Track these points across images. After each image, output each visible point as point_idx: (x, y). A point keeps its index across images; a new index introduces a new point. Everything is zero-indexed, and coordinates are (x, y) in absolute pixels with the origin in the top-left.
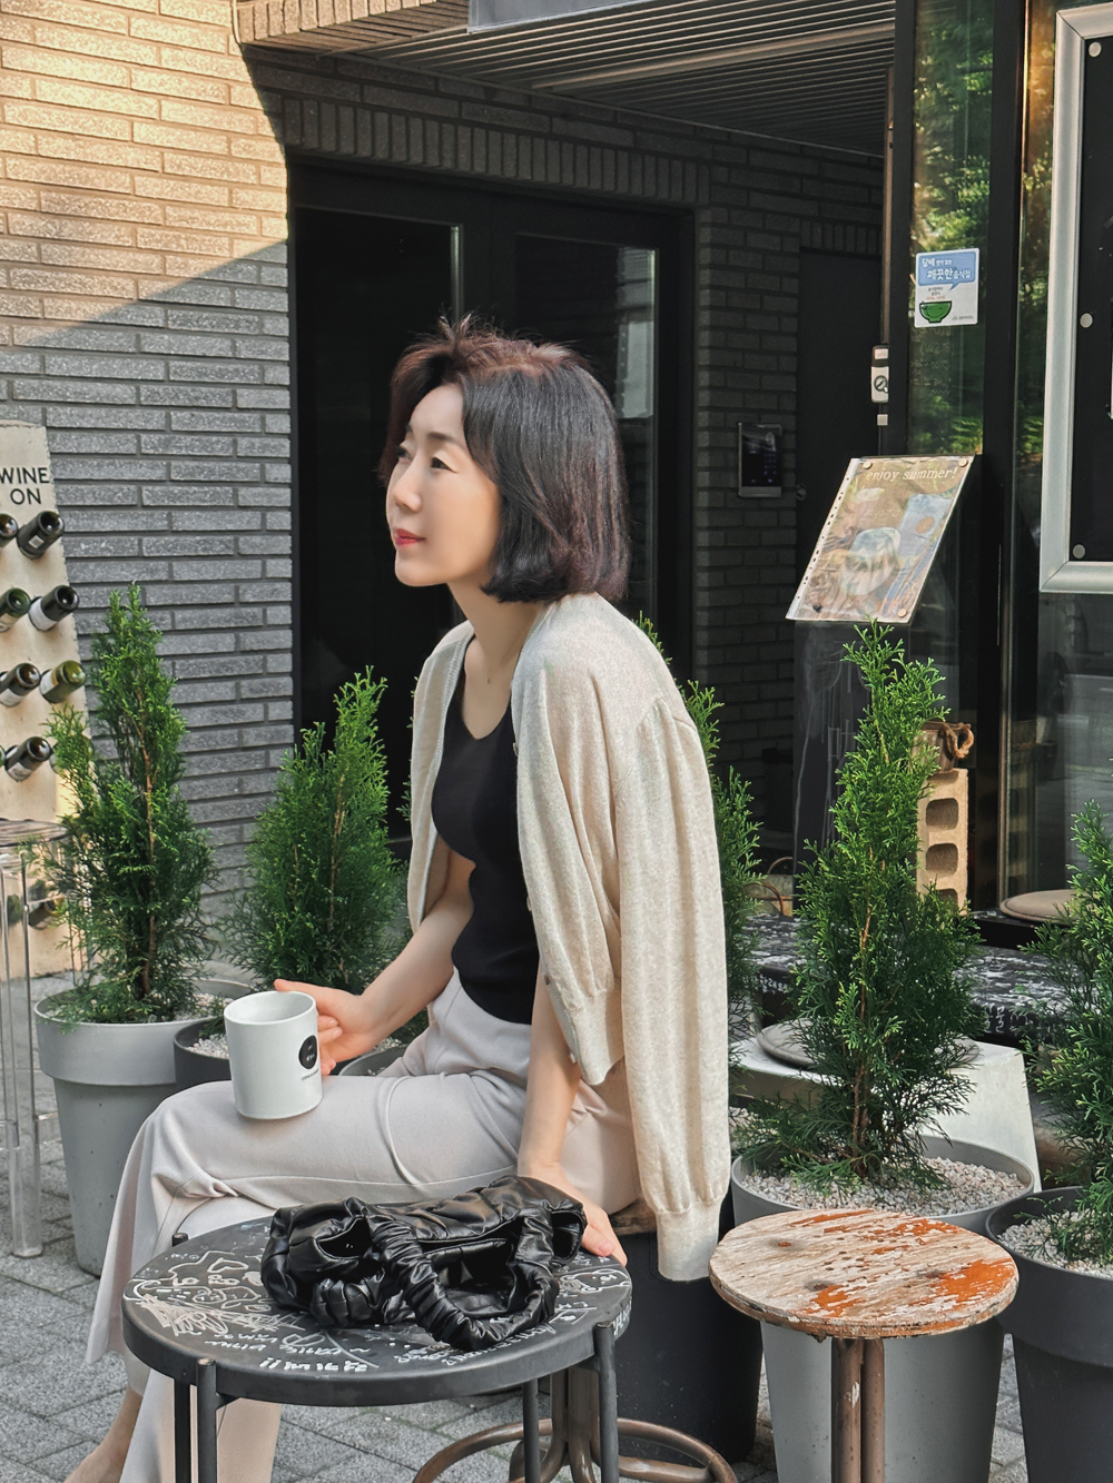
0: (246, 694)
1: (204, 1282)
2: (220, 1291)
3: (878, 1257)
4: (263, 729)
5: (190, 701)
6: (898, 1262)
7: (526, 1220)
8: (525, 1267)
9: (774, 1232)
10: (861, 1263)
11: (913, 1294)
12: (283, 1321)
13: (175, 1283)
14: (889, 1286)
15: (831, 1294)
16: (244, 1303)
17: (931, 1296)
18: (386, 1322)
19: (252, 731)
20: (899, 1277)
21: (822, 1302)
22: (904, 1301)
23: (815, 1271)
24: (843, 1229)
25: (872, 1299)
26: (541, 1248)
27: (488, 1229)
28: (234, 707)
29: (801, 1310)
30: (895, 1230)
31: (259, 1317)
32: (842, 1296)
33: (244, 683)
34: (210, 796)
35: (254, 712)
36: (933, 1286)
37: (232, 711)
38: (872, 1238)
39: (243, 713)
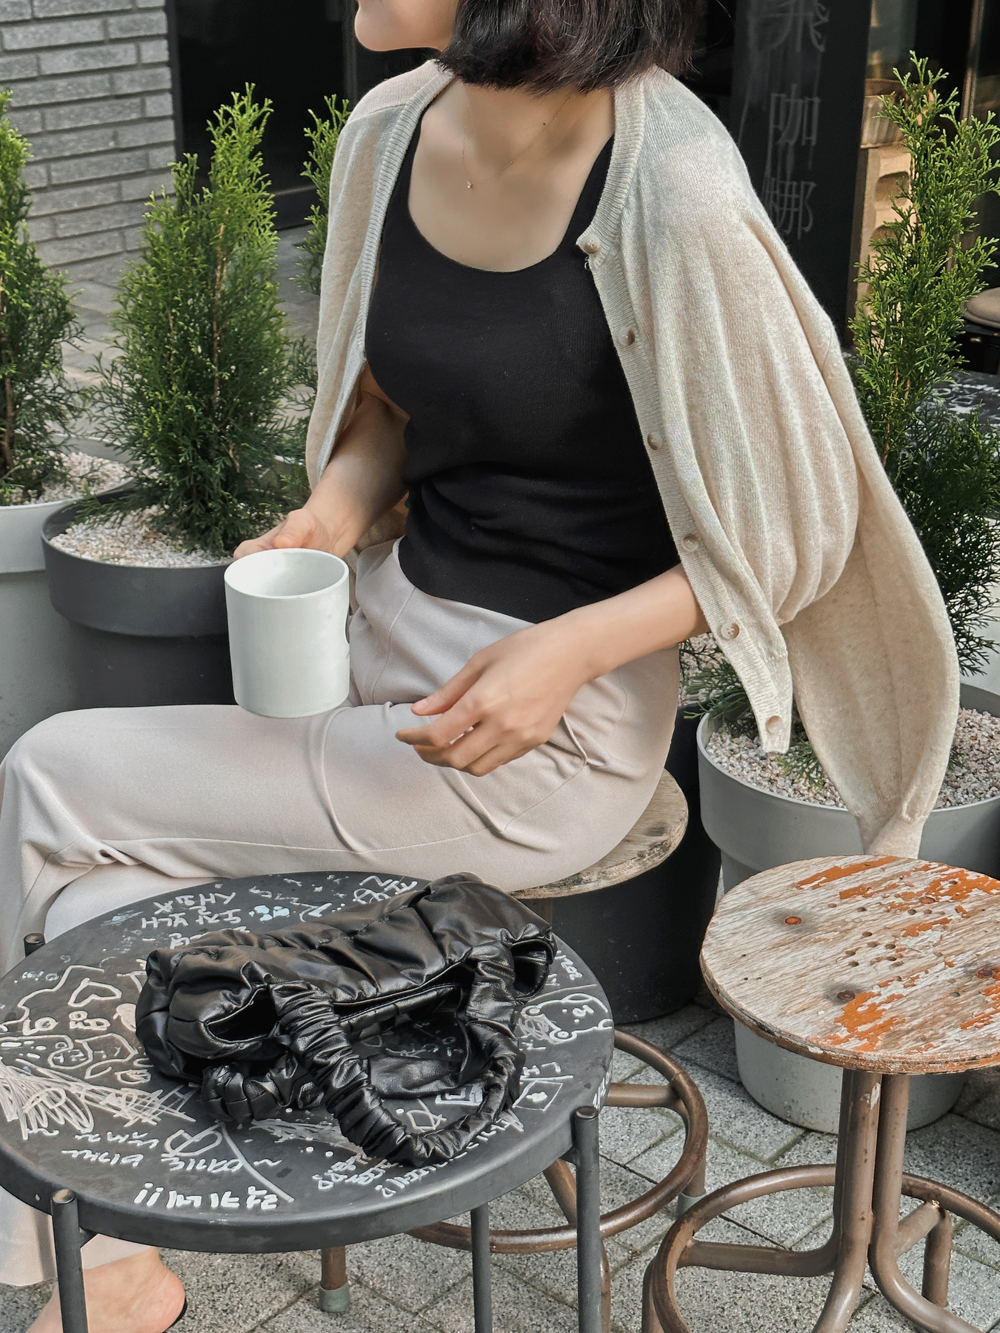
0: (115, 34)
1: (63, 1028)
2: (84, 1043)
3: (911, 942)
4: (136, 74)
5: (54, 43)
6: (938, 948)
7: (480, 966)
8: (480, 1030)
9: (778, 899)
10: (892, 953)
11: (964, 1007)
12: (166, 1104)
13: (26, 1031)
14: (932, 992)
15: (860, 1009)
16: (117, 1067)
17: (988, 1011)
18: (301, 1106)
19: (125, 76)
20: (943, 977)
21: (850, 1021)
22: (954, 1020)
23: (836, 968)
24: (862, 891)
25: (914, 1016)
26: (500, 997)
27: (430, 977)
28: (103, 49)
29: (826, 1038)
30: (928, 891)
31: (135, 1094)
32: (874, 1013)
33: (112, 20)
34: (83, 151)
35: (125, 55)
36: (988, 992)
37: (101, 53)
38: (902, 908)
39: (114, 56)
